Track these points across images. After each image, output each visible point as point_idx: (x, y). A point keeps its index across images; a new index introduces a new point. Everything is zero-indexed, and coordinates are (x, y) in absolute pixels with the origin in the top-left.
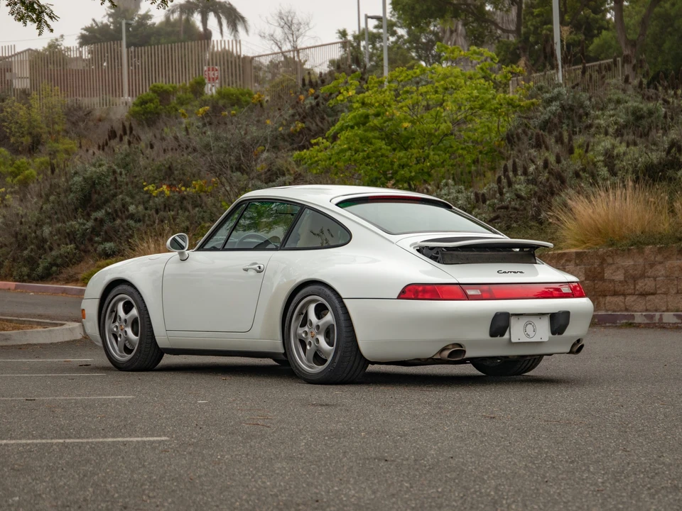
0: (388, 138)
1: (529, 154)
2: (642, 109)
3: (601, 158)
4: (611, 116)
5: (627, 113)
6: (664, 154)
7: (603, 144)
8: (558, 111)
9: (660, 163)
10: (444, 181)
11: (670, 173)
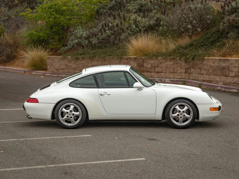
0: (56, 11)
1: (108, 20)
2: (143, 4)
3: (133, 22)
4: (133, 6)
5: (138, 5)
6: (155, 22)
7: (133, 17)
8: (115, 4)
9: (154, 25)
10: (78, 27)
11: (157, 28)
